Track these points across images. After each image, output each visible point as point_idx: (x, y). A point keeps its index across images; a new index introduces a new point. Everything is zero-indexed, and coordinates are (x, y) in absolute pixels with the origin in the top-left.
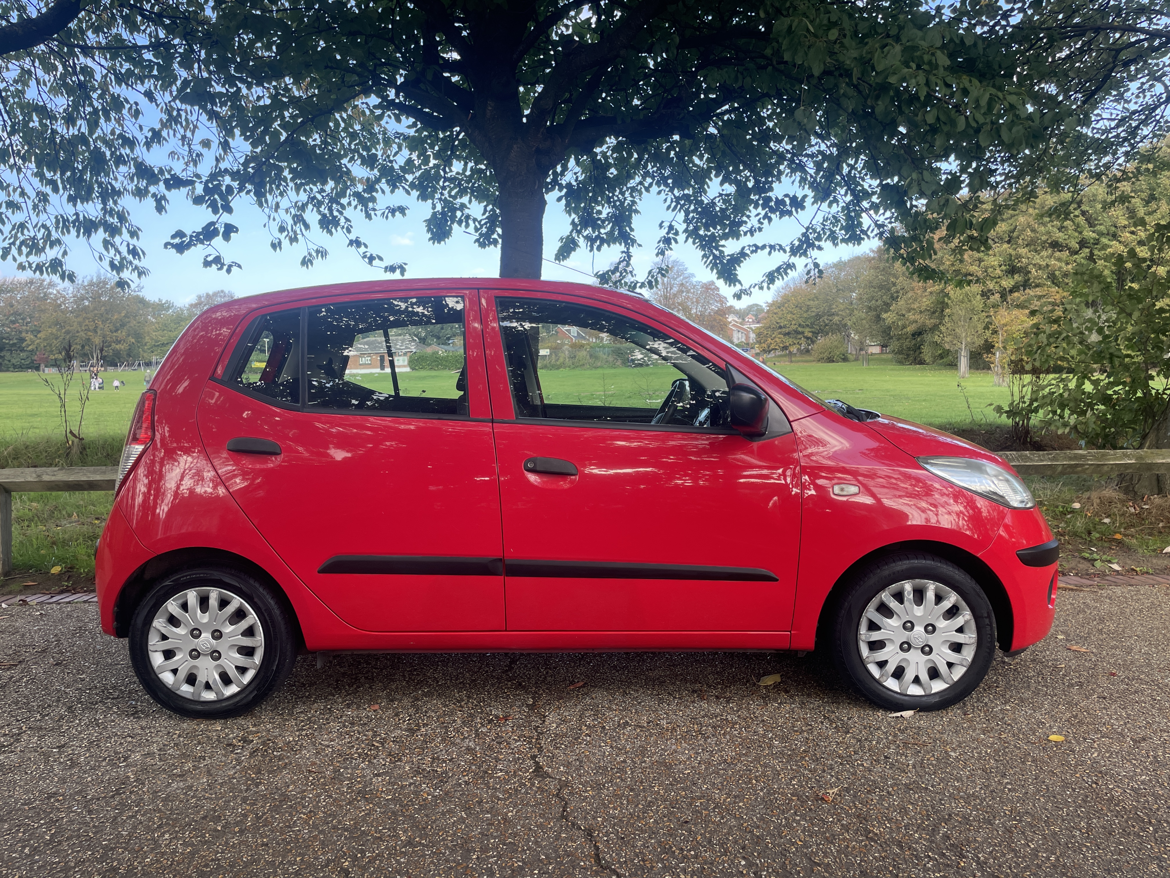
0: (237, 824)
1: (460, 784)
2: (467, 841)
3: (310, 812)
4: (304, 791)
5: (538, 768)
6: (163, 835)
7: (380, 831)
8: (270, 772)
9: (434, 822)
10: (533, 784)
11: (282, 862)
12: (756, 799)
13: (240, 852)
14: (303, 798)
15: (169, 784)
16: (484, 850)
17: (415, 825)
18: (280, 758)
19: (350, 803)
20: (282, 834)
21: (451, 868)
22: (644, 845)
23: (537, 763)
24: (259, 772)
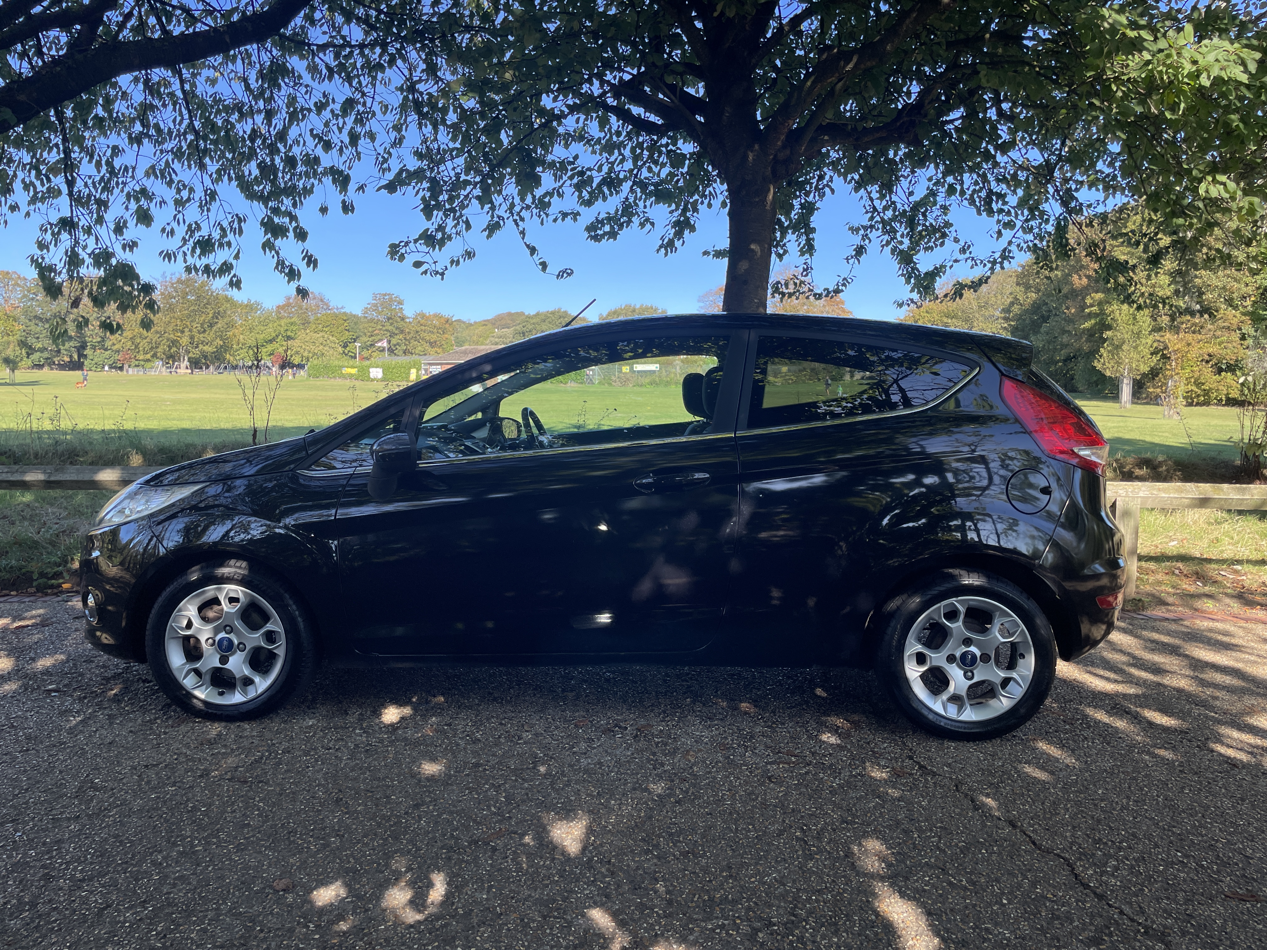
0: (669, 795)
1: (855, 776)
2: (898, 823)
3: (729, 790)
4: (710, 772)
5: (921, 767)
6: (608, 801)
7: (809, 809)
8: (666, 755)
9: (854, 805)
10: (926, 780)
11: (737, 829)
12: (1158, 803)
13: (692, 818)
14: (714, 778)
15: (578, 761)
16: (920, 830)
17: (839, 807)
18: (666, 744)
19: (761, 785)
20: (718, 806)
21: (900, 844)
22: (1072, 836)
23: (918, 763)
24: (654, 754)
